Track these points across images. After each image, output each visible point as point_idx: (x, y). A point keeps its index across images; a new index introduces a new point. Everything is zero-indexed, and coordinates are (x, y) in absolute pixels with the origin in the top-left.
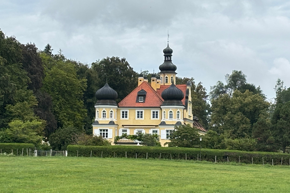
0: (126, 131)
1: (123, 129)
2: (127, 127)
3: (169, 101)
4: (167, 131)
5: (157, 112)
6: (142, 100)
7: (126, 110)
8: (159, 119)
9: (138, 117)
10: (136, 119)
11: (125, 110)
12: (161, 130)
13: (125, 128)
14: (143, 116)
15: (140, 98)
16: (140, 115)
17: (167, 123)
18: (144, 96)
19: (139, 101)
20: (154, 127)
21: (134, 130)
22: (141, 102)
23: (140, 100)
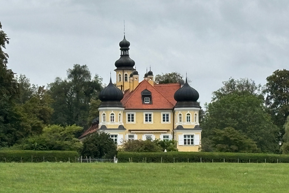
0: (133, 136)
1: (130, 134)
2: (135, 132)
3: (186, 102)
4: (185, 136)
5: (168, 115)
6: (148, 102)
7: (133, 113)
8: (170, 123)
9: (146, 121)
10: (144, 123)
11: (131, 113)
12: (179, 135)
13: (132, 133)
14: (152, 119)
15: (146, 99)
16: (148, 118)
17: (184, 127)
18: (150, 96)
19: (145, 103)
20: (165, 132)
21: (143, 136)
22: (148, 104)
23: (146, 101)
